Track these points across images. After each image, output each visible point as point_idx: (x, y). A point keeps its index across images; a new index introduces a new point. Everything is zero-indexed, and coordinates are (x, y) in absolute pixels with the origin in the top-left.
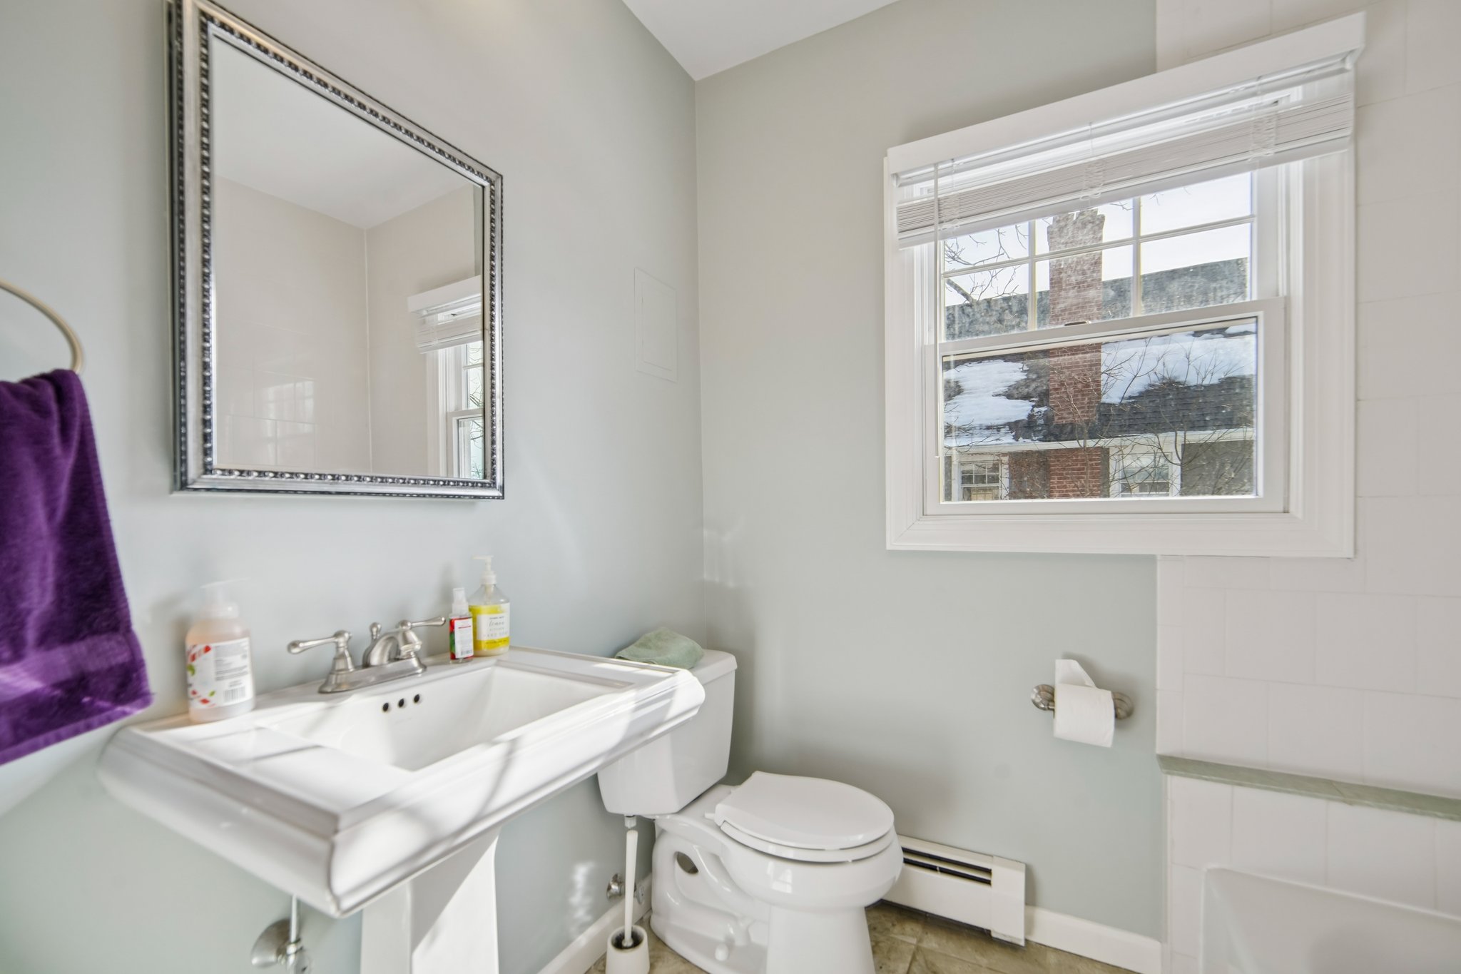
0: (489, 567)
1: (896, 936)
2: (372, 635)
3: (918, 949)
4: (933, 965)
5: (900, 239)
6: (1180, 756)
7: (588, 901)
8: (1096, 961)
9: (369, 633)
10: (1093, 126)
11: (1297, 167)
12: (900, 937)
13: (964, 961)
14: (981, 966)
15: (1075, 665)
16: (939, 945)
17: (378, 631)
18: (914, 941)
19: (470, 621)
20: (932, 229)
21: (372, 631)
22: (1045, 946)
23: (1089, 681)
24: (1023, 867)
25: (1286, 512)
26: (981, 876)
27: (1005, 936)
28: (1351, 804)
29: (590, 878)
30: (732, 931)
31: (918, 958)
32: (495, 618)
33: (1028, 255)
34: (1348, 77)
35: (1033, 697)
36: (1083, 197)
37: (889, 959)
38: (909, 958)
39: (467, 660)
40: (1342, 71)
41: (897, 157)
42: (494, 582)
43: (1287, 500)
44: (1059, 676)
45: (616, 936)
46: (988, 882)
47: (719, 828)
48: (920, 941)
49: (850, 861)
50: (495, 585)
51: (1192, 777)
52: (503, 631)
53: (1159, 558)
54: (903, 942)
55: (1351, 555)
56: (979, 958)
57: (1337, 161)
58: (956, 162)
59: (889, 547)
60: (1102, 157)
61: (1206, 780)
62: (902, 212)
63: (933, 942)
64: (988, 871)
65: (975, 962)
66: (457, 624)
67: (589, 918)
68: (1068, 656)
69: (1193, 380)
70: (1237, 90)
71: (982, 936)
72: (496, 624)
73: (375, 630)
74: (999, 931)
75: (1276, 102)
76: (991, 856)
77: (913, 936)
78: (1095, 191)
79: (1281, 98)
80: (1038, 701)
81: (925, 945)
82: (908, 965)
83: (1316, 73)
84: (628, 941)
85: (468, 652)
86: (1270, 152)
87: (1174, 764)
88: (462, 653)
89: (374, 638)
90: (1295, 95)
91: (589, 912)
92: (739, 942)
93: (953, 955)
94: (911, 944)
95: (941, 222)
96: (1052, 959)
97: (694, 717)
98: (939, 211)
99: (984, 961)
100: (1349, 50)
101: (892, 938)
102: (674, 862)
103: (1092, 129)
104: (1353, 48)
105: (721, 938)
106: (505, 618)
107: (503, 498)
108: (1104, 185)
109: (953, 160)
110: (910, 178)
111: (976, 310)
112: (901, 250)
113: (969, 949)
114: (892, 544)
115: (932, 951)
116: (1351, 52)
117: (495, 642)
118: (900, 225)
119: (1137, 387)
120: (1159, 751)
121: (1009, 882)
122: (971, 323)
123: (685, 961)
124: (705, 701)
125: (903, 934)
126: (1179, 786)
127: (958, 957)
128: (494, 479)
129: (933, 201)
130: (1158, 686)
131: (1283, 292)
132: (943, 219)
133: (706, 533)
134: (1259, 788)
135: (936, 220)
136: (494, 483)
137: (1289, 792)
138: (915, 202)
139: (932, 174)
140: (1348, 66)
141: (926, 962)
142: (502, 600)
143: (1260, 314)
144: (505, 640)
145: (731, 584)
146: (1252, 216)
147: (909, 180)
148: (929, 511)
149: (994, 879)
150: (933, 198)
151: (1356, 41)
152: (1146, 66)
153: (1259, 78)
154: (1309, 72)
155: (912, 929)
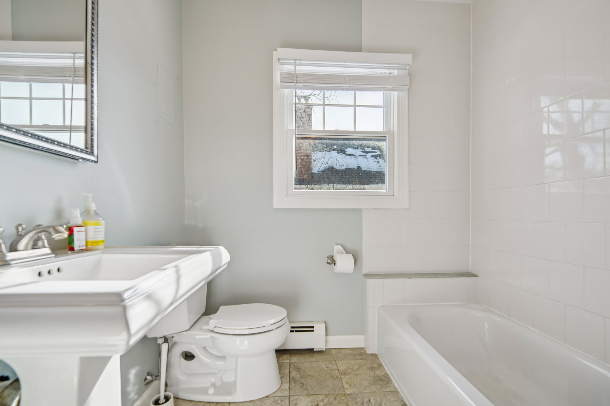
0: (91, 200)
1: (281, 362)
2: (18, 232)
3: (290, 363)
4: (297, 366)
5: (280, 85)
6: (369, 273)
7: (136, 388)
8: (346, 348)
9: (15, 231)
10: (346, 64)
11: (396, 93)
12: (283, 361)
13: (307, 362)
14: (313, 361)
15: (340, 247)
16: (297, 359)
17: (23, 229)
18: (288, 361)
19: (83, 229)
20: (294, 84)
21: (17, 229)
22: (330, 349)
23: (345, 252)
24: (324, 322)
25: (393, 195)
26: (311, 329)
27: (318, 349)
28: (410, 278)
29: (137, 375)
30: (213, 380)
31: (291, 366)
32: (98, 228)
33: (322, 103)
34: (407, 71)
35: (326, 261)
36: (343, 87)
37: (281, 370)
38: (288, 367)
39: (82, 251)
40: (405, 69)
41: (281, 52)
42: (94, 208)
43: (394, 192)
44: (335, 251)
45: (154, 401)
46: (313, 331)
47: (212, 331)
48: (290, 360)
49: (275, 328)
50: (94, 210)
51: (374, 278)
52: (101, 237)
53: (363, 210)
54: (284, 363)
55: (408, 208)
56: (311, 359)
57: (405, 94)
58: (301, 62)
59: (274, 207)
60: (349, 74)
61: (377, 278)
62: (282, 74)
63: (295, 359)
64: (313, 327)
65: (311, 361)
66: (76, 230)
67: (136, 397)
68: (337, 244)
69: (338, 168)
70: (382, 66)
71: (311, 351)
72: (99, 231)
73: (20, 229)
74: (317, 347)
75: (390, 73)
76: (313, 322)
77: (287, 360)
78: (347, 85)
79: (392, 73)
80: (329, 261)
81: (292, 361)
82: (288, 370)
83: (400, 68)
84: (162, 400)
85: (83, 246)
86: (391, 87)
87: (368, 276)
88: (79, 247)
89: (20, 233)
90: (395, 72)
91: (136, 394)
92: (218, 384)
93: (303, 361)
94: (287, 362)
95: (297, 82)
96: (333, 352)
97: (225, 268)
98: (296, 78)
99: (314, 359)
100: (408, 63)
101: (280, 363)
102: (180, 358)
103: (345, 65)
104: (409, 63)
105: (209, 385)
106: (102, 229)
107: (97, 163)
108: (349, 84)
109: (300, 60)
110: (283, 62)
111: (305, 119)
112: (280, 89)
113: (308, 357)
114: (276, 206)
115: (295, 362)
116: (409, 64)
117: (98, 242)
118: (281, 79)
119: (322, 168)
120: (363, 273)
121: (320, 328)
122: (303, 124)
123: (191, 401)
124: (230, 261)
125: (283, 360)
126: (371, 282)
127: (305, 361)
128: (93, 150)
129: (294, 73)
130: (363, 252)
131: (392, 130)
132: (297, 81)
133: (186, 201)
134: (390, 278)
135: (295, 81)
136: (93, 153)
137: (397, 278)
138: (285, 72)
139: (294, 64)
140: (407, 68)
141: (294, 366)
142: (101, 218)
143: (387, 136)
144: (103, 241)
145: (200, 225)
146: (384, 106)
147: (283, 63)
148: (289, 193)
149: (315, 329)
150: (294, 72)
151: (410, 61)
152: (359, 49)
153: (389, 64)
154: (399, 67)
155: (286, 357)
